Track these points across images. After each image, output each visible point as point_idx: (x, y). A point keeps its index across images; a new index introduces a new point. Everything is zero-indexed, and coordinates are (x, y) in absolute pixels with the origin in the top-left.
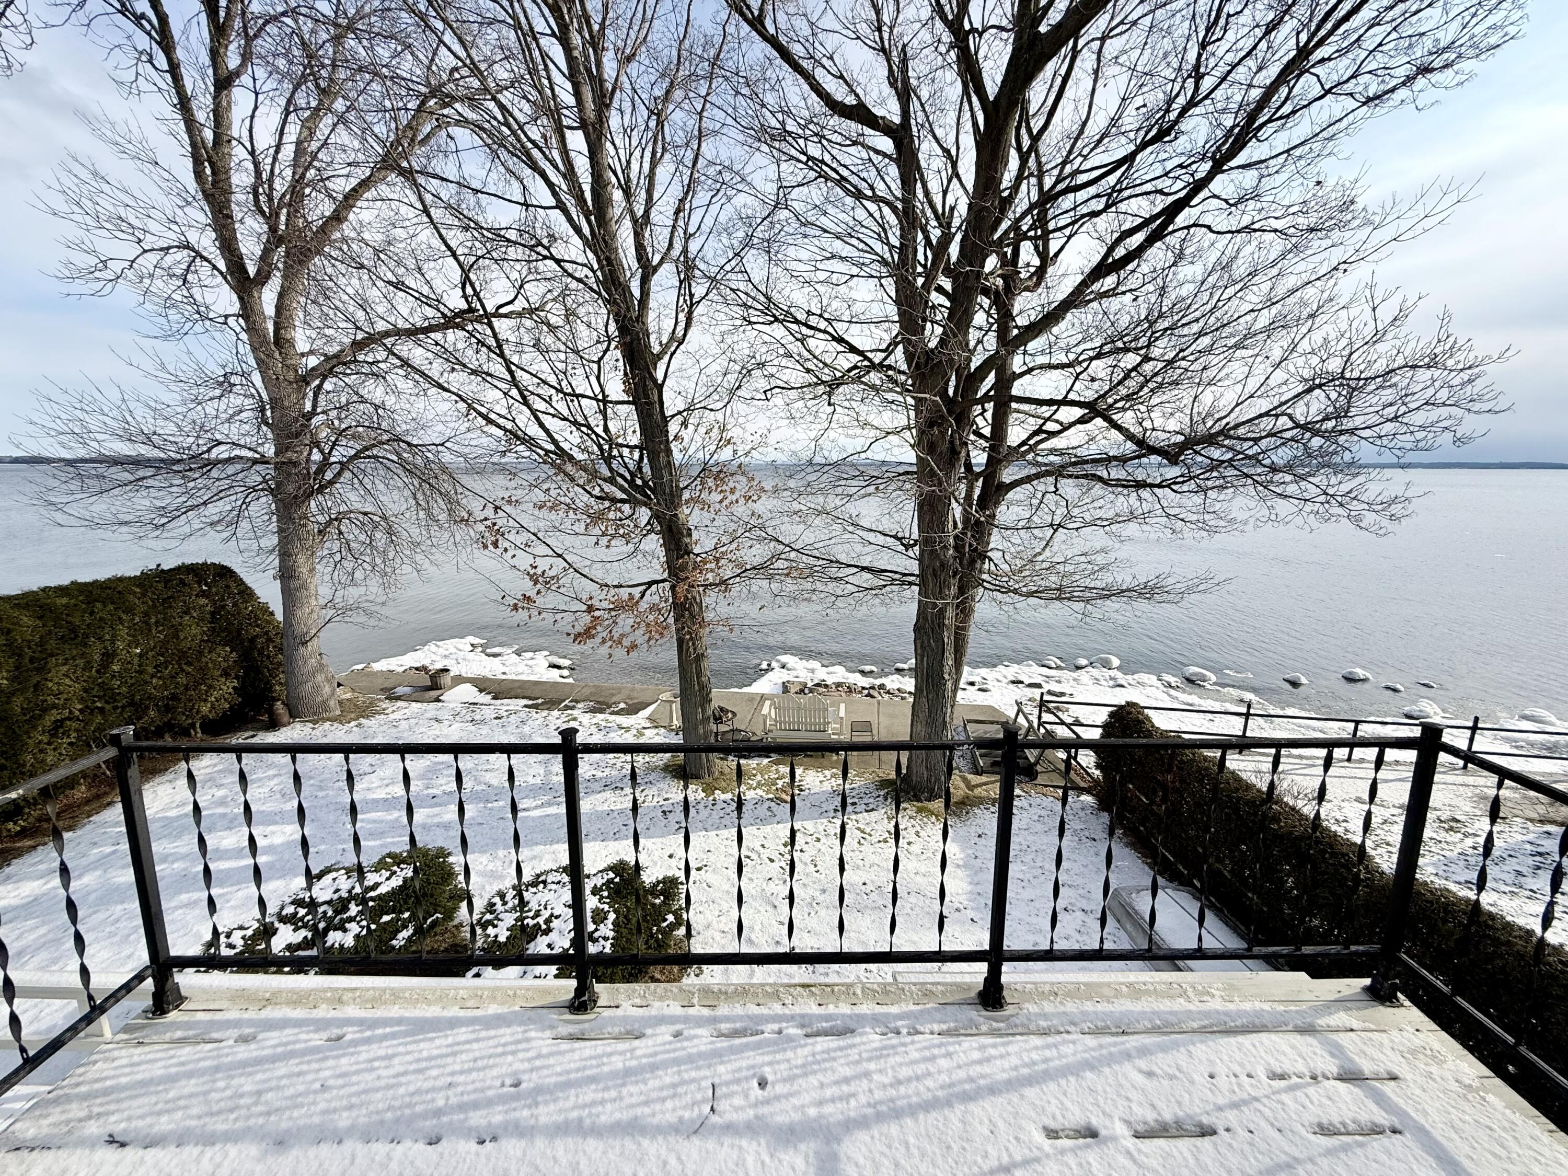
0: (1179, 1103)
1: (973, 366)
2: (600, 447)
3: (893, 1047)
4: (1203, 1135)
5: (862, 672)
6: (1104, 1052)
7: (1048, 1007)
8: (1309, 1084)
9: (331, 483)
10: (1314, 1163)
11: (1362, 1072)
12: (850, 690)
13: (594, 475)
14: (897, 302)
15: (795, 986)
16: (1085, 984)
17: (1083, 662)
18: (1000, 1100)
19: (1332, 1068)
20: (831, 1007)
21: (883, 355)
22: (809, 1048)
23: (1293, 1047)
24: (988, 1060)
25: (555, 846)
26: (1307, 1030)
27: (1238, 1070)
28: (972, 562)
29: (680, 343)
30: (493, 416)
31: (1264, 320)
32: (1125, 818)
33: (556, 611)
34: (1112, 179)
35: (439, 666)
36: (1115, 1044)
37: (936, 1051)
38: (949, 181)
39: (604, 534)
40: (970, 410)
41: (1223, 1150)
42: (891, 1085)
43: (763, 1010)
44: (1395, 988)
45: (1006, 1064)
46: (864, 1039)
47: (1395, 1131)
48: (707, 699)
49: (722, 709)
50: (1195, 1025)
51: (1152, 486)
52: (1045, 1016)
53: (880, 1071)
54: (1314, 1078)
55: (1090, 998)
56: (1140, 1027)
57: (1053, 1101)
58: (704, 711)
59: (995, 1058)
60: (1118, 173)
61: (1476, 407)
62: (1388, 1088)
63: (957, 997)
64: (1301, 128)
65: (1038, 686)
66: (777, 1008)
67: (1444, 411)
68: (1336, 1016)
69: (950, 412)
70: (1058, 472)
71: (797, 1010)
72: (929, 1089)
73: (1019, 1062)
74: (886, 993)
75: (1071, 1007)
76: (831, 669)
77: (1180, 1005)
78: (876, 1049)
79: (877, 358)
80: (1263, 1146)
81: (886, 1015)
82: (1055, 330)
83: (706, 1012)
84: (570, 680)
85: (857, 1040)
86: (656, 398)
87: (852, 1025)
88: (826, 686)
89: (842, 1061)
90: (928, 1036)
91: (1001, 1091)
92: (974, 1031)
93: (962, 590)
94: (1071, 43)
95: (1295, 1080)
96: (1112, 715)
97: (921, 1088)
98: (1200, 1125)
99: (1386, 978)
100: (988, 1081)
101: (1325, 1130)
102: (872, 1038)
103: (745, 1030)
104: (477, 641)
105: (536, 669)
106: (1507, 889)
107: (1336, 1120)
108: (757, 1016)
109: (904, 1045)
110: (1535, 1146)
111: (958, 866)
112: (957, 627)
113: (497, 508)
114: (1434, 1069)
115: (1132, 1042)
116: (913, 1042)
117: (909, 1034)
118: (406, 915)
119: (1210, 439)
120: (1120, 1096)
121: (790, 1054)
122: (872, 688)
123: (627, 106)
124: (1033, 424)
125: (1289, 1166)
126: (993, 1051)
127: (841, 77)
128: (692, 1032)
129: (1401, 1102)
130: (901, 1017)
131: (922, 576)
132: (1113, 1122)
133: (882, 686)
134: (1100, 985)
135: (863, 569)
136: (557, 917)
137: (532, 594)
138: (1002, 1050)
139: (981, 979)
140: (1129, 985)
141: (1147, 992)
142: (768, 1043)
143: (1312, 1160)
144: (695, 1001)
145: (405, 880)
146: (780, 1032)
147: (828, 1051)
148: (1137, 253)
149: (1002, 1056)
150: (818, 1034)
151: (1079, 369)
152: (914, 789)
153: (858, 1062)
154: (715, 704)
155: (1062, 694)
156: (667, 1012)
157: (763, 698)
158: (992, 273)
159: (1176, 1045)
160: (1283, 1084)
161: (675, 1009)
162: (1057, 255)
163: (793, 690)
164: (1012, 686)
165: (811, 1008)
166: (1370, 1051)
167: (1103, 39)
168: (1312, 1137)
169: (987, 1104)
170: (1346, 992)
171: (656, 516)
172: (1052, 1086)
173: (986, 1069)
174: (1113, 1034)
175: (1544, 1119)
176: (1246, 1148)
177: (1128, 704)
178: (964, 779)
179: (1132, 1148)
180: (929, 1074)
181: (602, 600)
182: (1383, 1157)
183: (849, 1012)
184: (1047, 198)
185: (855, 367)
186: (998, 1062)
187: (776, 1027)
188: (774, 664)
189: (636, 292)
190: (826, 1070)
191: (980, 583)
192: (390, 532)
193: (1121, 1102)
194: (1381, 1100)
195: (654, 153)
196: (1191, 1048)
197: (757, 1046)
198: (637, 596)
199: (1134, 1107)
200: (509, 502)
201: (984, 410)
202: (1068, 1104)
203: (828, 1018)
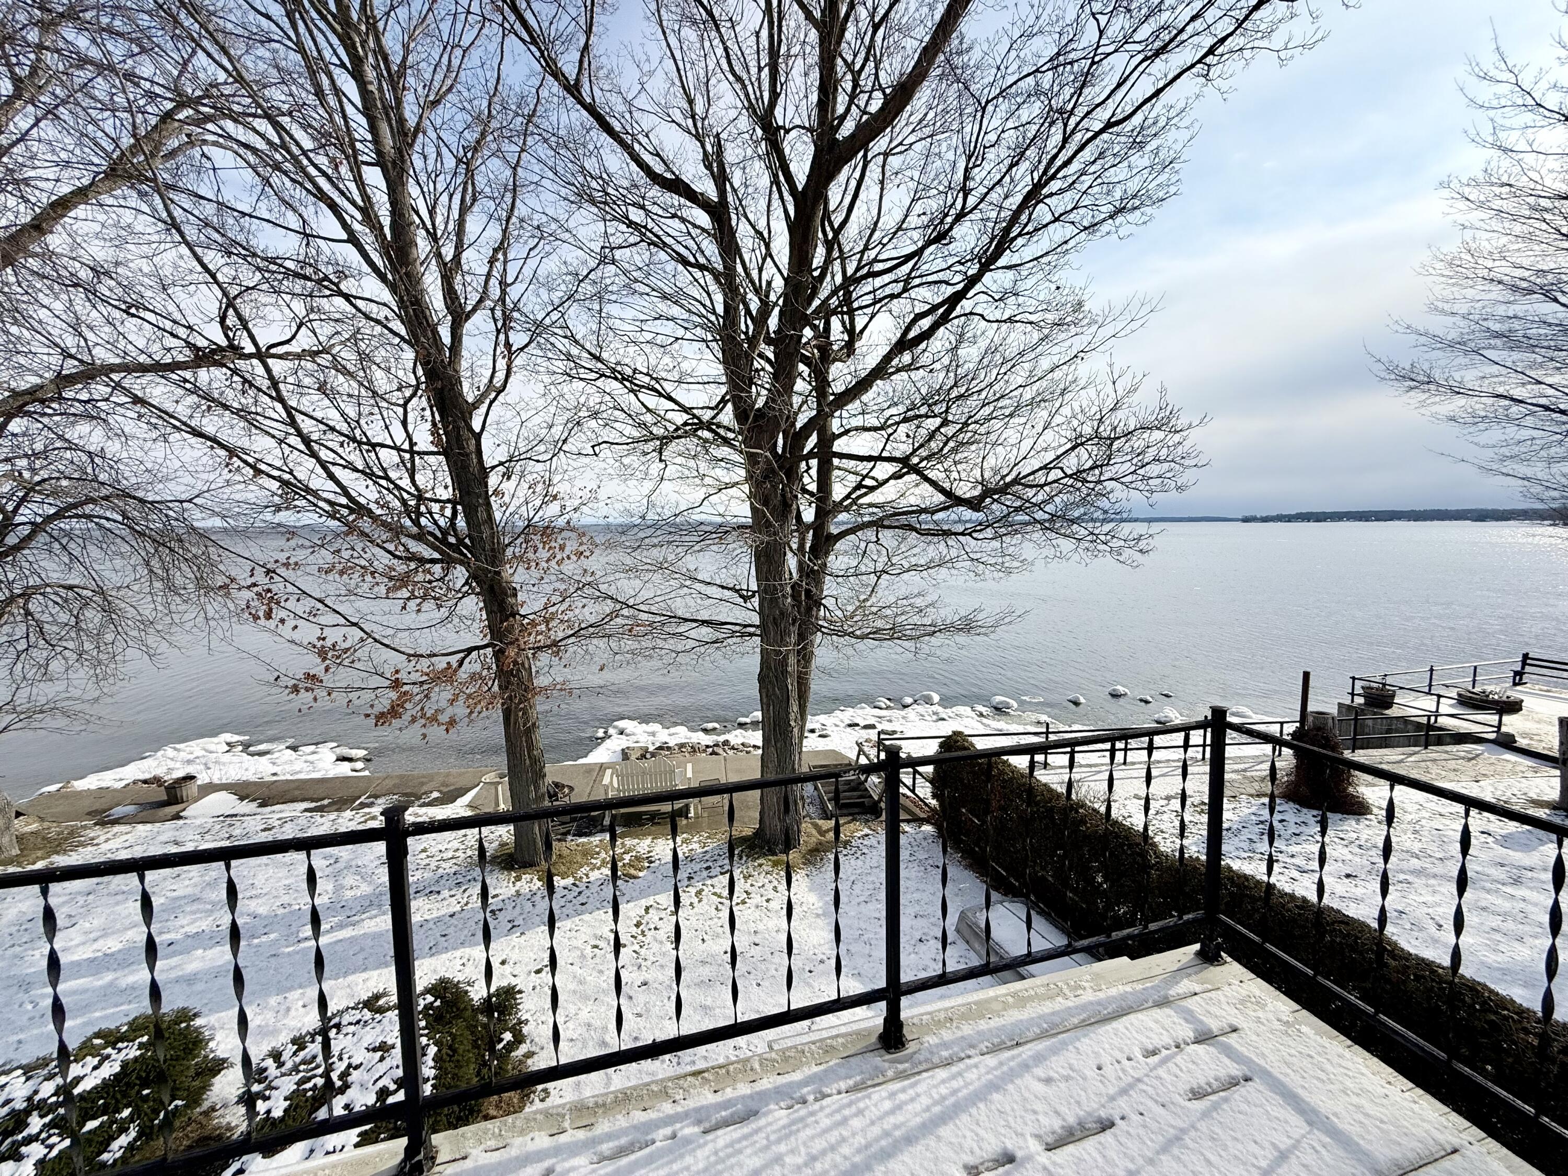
0: (1078, 1103)
1: (799, 425)
2: (404, 502)
3: (802, 1119)
4: (1103, 1130)
5: (705, 731)
6: (1005, 1068)
7: (947, 1035)
8: (1176, 1054)
9: (17, 548)
10: (1196, 1130)
11: (1210, 1031)
12: (694, 749)
13: (397, 531)
14: (725, 362)
15: (685, 1076)
16: (976, 1003)
17: (909, 700)
18: (919, 1148)
19: (1187, 1032)
20: (729, 1090)
21: (712, 413)
22: (710, 1146)
23: (1157, 1022)
24: (899, 1107)
25: (351, 978)
26: (1164, 1002)
27: (1119, 1056)
28: (809, 610)
29: (499, 392)
30: (263, 467)
31: (1028, 394)
32: (962, 841)
33: (349, 689)
34: (906, 268)
35: (180, 774)
36: (1013, 1058)
37: (847, 1112)
38: (764, 260)
39: (413, 597)
40: (798, 467)
41: (1123, 1140)
42: (806, 1165)
43: (652, 1115)
44: (1219, 948)
45: (917, 1106)
46: (770, 1118)
47: (1247, 1079)
48: (540, 774)
49: (557, 785)
50: (1076, 1021)
51: (956, 534)
52: (945, 1045)
53: (792, 1152)
54: (1178, 1047)
55: (982, 1016)
56: (1030, 1035)
57: (968, 1134)
58: (537, 788)
59: (906, 1103)
60: (910, 264)
61: (1186, 462)
62: (1232, 1040)
63: (859, 1046)
64: (1042, 242)
65: (873, 727)
66: (667, 1108)
67: (1166, 466)
68: (1182, 984)
69: (780, 468)
70: (878, 524)
71: (691, 1104)
72: (845, 1158)
73: (930, 1101)
74: (786, 1059)
75: (967, 1030)
76: (672, 730)
77: (1059, 1004)
78: (784, 1127)
79: (707, 415)
80: (1155, 1126)
81: (790, 1085)
82: (865, 398)
83: (581, 1135)
84: (367, 773)
85: (762, 1122)
86: (472, 447)
87: (753, 1105)
88: (669, 748)
89: (749, 1151)
90: (836, 1097)
91: (917, 1139)
92: (881, 1079)
93: (802, 637)
94: (861, 154)
95: (1165, 1053)
96: (941, 745)
97: (838, 1159)
98: (1100, 1121)
99: (1211, 941)
100: (903, 1130)
101: (1197, 1094)
102: (778, 1115)
103: (632, 1144)
104: (236, 738)
105: (320, 765)
106: (1246, 855)
107: (1202, 1082)
108: (644, 1124)
109: (812, 1114)
110: (1341, 1061)
111: (818, 916)
112: (799, 672)
113: (268, 572)
114: (1260, 1014)
115: (1027, 1051)
116: (822, 1108)
117: (816, 1100)
118: (126, 1113)
119: (1003, 490)
120: (1026, 1111)
121: (689, 1160)
122: (716, 745)
123: (431, 151)
124: (852, 480)
125: (1178, 1139)
126: (902, 1097)
127: (658, 155)
128: (567, 1165)
129: (1243, 1050)
130: (806, 1082)
131: (763, 626)
132: (1026, 1140)
133: (726, 743)
134: (988, 1001)
135: (704, 622)
136: (357, 1067)
137: (319, 670)
138: (911, 1092)
139: (880, 1021)
140: (1014, 995)
141: (1031, 999)
142: (661, 1153)
143: (1193, 1127)
144: (566, 1124)
145: (125, 1065)
146: (674, 1136)
147: (731, 1145)
148: (926, 335)
149: (912, 1100)
150: (716, 1128)
151: (890, 431)
152: (768, 842)
153: (767, 1147)
154: (549, 779)
155: (894, 732)
156: (531, 1147)
157: (602, 767)
158: (808, 343)
159: (1064, 1044)
160: (1156, 1059)
161: (542, 1141)
162: (862, 331)
163: (633, 757)
164: (849, 730)
165: (706, 1097)
166: (1213, 1009)
167: (886, 155)
168: (1188, 1104)
169: (905, 1157)
170: (1185, 960)
171: (474, 576)
172: (965, 1118)
173: (899, 1118)
174: (1009, 1048)
175: (1342, 1038)
176: (1142, 1132)
177: (955, 733)
178: (816, 826)
179: (1047, 1162)
180: (844, 1140)
181: (411, 673)
182: (1244, 1107)
183: (749, 1092)
184: (850, 282)
185: (685, 424)
186: (910, 1107)
187: (668, 1131)
188: (611, 731)
189: (446, 339)
190: (732, 1167)
191: (819, 628)
192: (108, 609)
193: (1030, 1117)
194: (1229, 1052)
195: (463, 200)
196: (1078, 1044)
197: (649, 1160)
198: (455, 665)
199: (1041, 1118)
200: (286, 565)
201: (809, 468)
202: (982, 1132)
203: (726, 1105)
